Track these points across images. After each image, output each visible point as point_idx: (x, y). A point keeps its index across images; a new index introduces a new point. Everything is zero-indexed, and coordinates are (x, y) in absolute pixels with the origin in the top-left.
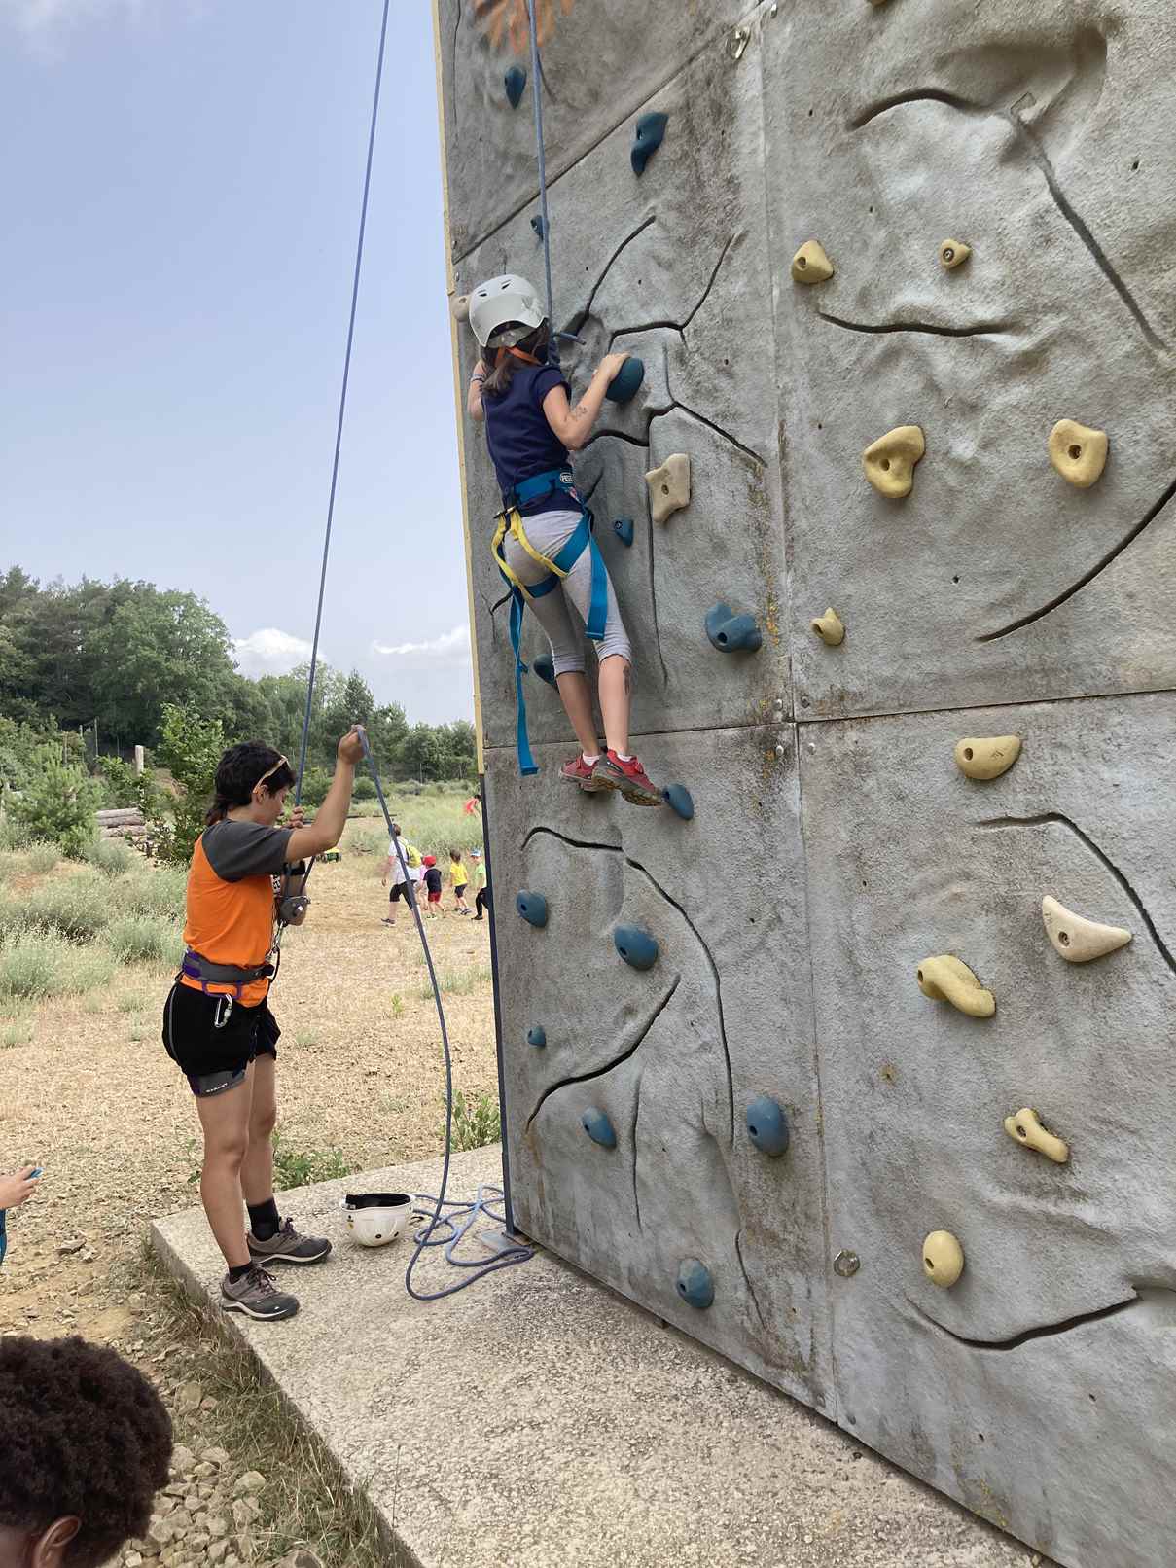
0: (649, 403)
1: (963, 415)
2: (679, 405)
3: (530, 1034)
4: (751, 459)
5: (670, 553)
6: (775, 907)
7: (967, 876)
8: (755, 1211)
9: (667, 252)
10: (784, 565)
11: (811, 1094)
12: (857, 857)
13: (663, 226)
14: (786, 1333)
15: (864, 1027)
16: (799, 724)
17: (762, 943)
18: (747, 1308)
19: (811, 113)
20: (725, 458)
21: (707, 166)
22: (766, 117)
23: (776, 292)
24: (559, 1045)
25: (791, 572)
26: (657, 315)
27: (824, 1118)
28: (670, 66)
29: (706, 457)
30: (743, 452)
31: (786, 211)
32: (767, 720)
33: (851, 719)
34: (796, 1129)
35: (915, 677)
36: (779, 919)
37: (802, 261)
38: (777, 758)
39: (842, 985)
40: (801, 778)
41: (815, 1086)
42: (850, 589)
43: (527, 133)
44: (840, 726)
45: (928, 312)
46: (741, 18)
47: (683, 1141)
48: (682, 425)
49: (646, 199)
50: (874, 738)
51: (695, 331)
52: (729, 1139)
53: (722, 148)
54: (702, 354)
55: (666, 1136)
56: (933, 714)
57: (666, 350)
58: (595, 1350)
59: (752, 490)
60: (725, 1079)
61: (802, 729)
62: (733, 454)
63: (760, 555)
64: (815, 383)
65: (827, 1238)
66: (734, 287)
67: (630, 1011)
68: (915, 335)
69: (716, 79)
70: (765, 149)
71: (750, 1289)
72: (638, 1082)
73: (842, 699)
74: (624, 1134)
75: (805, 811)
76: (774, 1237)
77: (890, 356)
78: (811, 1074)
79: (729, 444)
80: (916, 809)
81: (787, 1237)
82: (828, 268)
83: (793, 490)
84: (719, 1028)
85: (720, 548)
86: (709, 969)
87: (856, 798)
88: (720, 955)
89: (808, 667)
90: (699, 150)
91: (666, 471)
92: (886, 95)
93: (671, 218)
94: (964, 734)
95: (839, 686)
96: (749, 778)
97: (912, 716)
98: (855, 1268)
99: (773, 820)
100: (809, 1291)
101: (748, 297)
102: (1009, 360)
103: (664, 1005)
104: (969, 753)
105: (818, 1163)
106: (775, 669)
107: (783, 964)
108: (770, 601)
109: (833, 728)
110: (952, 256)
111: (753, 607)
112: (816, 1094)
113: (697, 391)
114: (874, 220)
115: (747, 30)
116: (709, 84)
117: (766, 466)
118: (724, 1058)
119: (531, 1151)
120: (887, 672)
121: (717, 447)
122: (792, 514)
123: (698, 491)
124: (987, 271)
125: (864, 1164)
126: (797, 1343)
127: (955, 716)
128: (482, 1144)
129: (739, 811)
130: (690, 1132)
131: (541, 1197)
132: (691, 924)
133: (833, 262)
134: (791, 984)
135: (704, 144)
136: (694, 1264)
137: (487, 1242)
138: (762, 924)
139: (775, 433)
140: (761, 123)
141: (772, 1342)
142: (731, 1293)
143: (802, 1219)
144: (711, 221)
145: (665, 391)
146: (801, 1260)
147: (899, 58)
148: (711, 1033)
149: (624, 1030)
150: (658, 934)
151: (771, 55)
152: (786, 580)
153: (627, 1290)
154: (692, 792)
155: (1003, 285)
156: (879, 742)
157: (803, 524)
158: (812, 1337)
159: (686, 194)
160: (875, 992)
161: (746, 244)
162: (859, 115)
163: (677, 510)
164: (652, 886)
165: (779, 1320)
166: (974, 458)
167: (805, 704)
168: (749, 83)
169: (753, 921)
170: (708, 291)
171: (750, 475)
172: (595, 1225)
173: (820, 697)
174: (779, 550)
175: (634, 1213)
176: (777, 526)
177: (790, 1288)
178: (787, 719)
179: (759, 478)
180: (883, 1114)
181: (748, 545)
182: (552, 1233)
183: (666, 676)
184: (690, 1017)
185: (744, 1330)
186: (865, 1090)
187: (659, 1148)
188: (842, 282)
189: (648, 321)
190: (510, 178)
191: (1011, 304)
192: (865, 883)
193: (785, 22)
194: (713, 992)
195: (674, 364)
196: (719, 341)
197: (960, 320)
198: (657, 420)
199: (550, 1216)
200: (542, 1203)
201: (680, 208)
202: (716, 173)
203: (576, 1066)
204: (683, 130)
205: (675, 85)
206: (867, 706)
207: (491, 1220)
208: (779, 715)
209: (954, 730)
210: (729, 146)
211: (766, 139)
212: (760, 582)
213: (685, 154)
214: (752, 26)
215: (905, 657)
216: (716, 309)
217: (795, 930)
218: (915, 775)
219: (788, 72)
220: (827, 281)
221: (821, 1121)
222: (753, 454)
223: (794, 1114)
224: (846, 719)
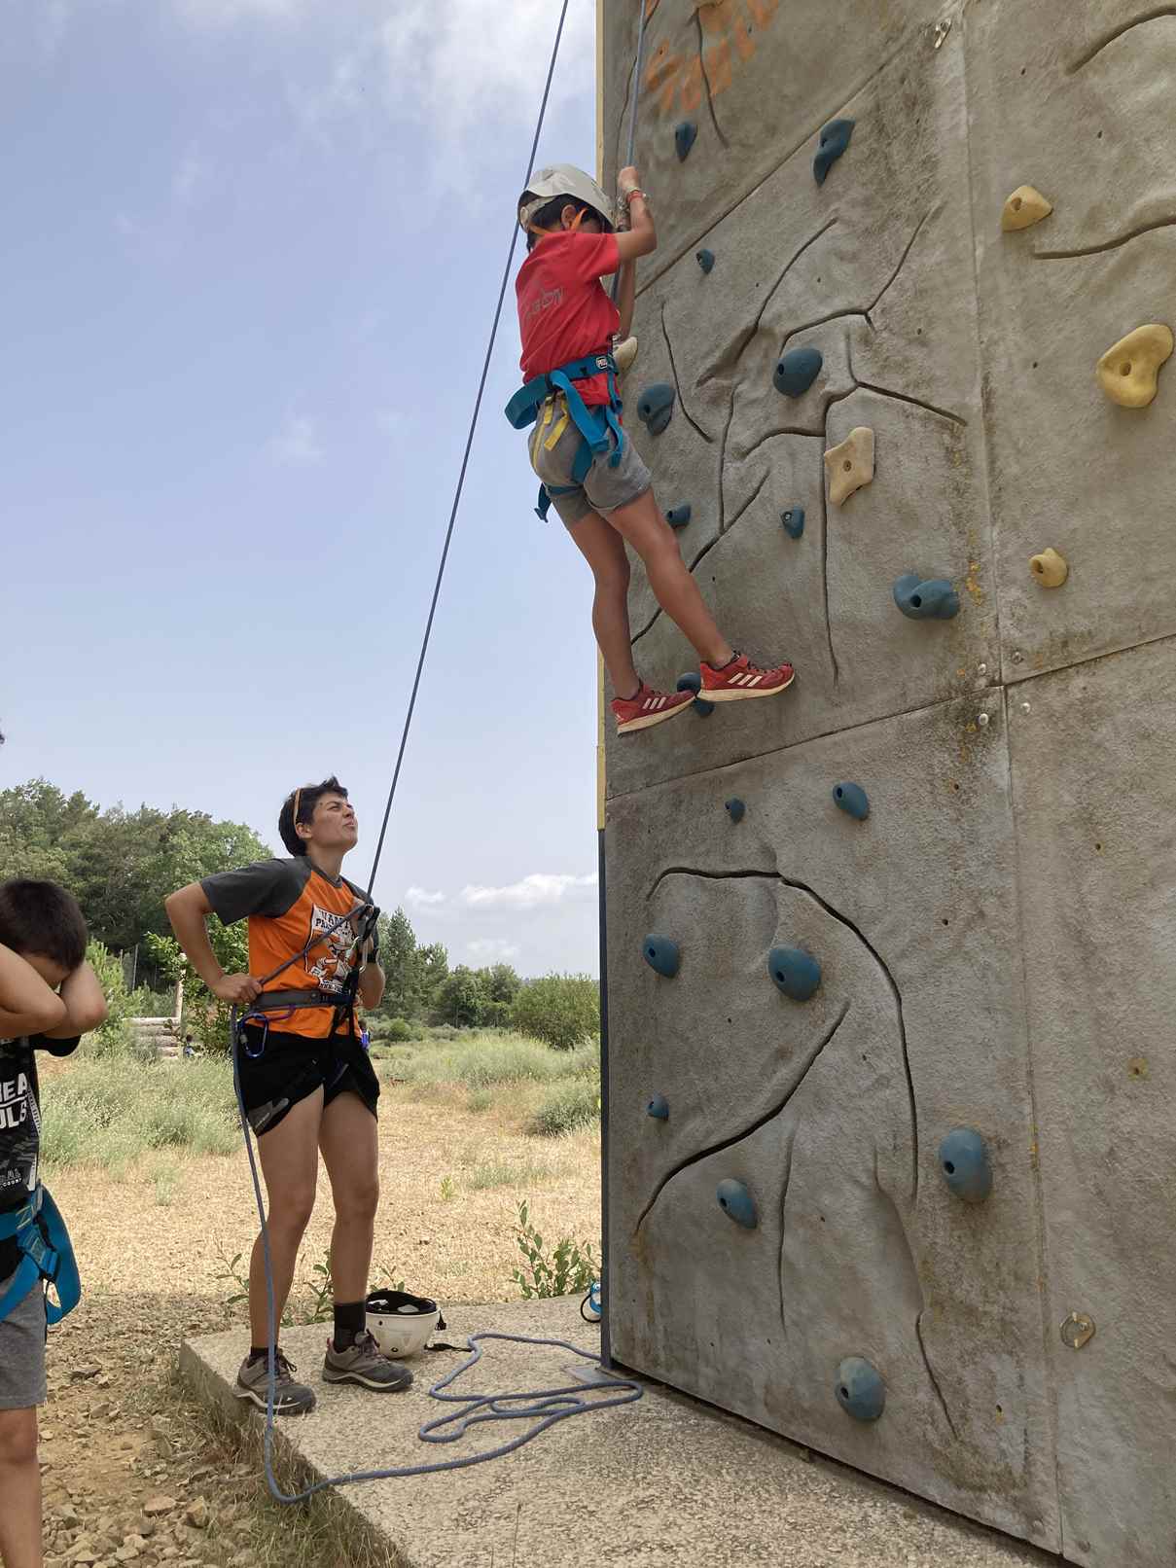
0: (828, 388)
2: (865, 386)
3: (651, 1106)
4: (951, 421)
5: (848, 539)
6: (975, 902)
8: (944, 1281)
9: (849, 246)
10: (989, 519)
11: (1023, 1119)
12: (1086, 819)
13: (848, 223)
14: (987, 1441)
15: (1099, 1019)
16: (1007, 686)
17: (959, 945)
18: (932, 1414)
19: (1023, 72)
20: (917, 426)
21: (899, 156)
22: (969, 91)
23: (980, 251)
24: (689, 1112)
25: (999, 524)
26: (840, 303)
27: (1041, 1147)
28: (861, 76)
29: (894, 429)
30: (938, 416)
31: (994, 169)
32: (967, 689)
33: (1076, 665)
34: (1002, 1165)
35: (1163, 597)
36: (982, 914)
37: (1018, 202)
38: (979, 727)
39: (1066, 976)
40: (1010, 746)
41: (1028, 1109)
42: (1075, 522)
43: (696, 181)
44: (1063, 676)
46: (940, 15)
47: (850, 1204)
48: (865, 402)
49: (827, 206)
50: (1109, 679)
51: (883, 311)
52: (910, 1191)
53: (918, 132)
54: (891, 330)
55: (827, 1199)
57: (848, 337)
58: (728, 1478)
59: (949, 452)
60: (908, 1116)
61: (1012, 690)
62: (926, 420)
63: (958, 515)
64: (1029, 323)
65: (1046, 1302)
66: (930, 258)
67: (782, 1055)
68: (1161, 231)
69: (911, 76)
70: (968, 121)
71: (936, 1387)
72: (791, 1140)
73: (1065, 644)
74: (768, 1208)
75: (1016, 781)
76: (970, 1311)
77: (1127, 266)
78: (1024, 1095)
79: (922, 411)
80: (1167, 745)
81: (988, 1308)
82: (1046, 205)
83: (1000, 439)
84: (901, 1055)
85: (908, 517)
86: (887, 987)
87: (1084, 753)
88: (903, 969)
89: (1020, 620)
90: (889, 144)
91: (850, 444)
92: (1116, 24)
93: (855, 214)
95: (1062, 630)
96: (943, 760)
97: (1158, 644)
98: (1090, 1336)
99: (973, 800)
100: (1021, 1378)
101: (945, 264)
103: (827, 1040)
105: (1032, 1205)
106: (977, 633)
107: (987, 966)
108: (971, 560)
109: (1054, 679)
111: (949, 571)
112: (1028, 1121)
113: (884, 367)
114: (1103, 143)
115: (948, 21)
116: (903, 82)
117: (964, 423)
118: (907, 1091)
119: (640, 1258)
120: (1125, 601)
121: (907, 417)
122: (999, 463)
123: (887, 463)
125: (1100, 1193)
126: (1003, 1452)
128: (561, 1293)
129: (928, 799)
130: (858, 1192)
131: (650, 1313)
132: (865, 941)
133: (1051, 200)
134: (996, 988)
135: (895, 138)
136: (857, 1362)
137: (577, 1375)
138: (958, 924)
139: (978, 390)
140: (963, 99)
141: (967, 1455)
142: (910, 1395)
143: (1010, 1281)
144: (904, 206)
145: (847, 374)
146: (1010, 1337)
148: (889, 1064)
149: (774, 1081)
150: (822, 957)
151: (977, 35)
152: (991, 534)
153: (762, 1417)
154: (867, 791)
156: (1115, 682)
157: (1013, 470)
158: (1026, 1441)
159: (874, 187)
160: (1117, 969)
161: (945, 214)
162: (1082, 55)
163: (859, 488)
164: (815, 903)
165: (977, 1425)
167: (1017, 661)
168: (951, 64)
169: (946, 922)
170: (898, 270)
171: (946, 437)
172: (721, 1337)
173: (1036, 648)
174: (983, 507)
175: (776, 1309)
176: (981, 482)
177: (994, 1378)
178: (993, 683)
179: (957, 438)
180: (1128, 1122)
181: (944, 507)
182: (662, 1358)
183: (837, 669)
184: (861, 1050)
185: (929, 1445)
186: (1101, 1098)
187: (816, 1217)
188: (1065, 216)
189: (828, 312)
190: (673, 227)
192: (1098, 846)
194: (893, 1013)
195: (857, 348)
196: (911, 314)
198: (834, 406)
199: (660, 1336)
200: (651, 1321)
201: (867, 203)
202: (909, 160)
203: (709, 1133)
204: (872, 131)
205: (864, 93)
206: (1098, 644)
207: (581, 1357)
208: (982, 682)
210: (925, 130)
211: (969, 113)
212: (958, 543)
213: (874, 152)
214: (953, 16)
215: (1149, 579)
216: (908, 284)
217: (1002, 924)
218: (1164, 707)
219: (996, 45)
220: (1043, 220)
221: (1037, 1151)
222: (950, 415)
223: (999, 1148)
224: (1070, 667)
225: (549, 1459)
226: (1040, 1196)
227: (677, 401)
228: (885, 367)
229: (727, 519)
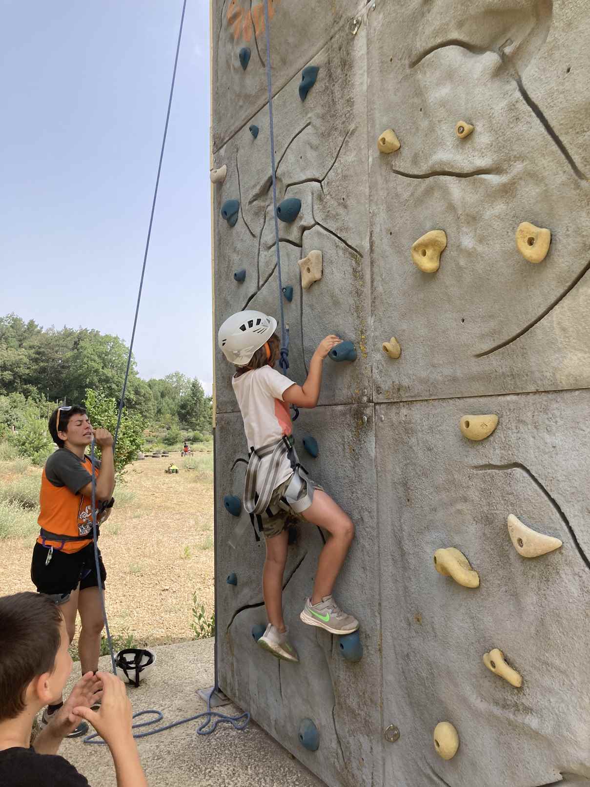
0: (303, 223)
1: (468, 223)
2: (318, 224)
3: (229, 578)
4: (355, 253)
5: (311, 306)
6: (360, 512)
7: (465, 499)
8: (343, 695)
9: (315, 141)
10: (370, 313)
11: (376, 626)
12: (405, 484)
13: (314, 126)
14: (356, 772)
15: (406, 588)
16: (376, 404)
18: (337, 754)
19: (391, 60)
20: (341, 253)
21: (338, 94)
22: (368, 64)
23: (370, 159)
24: (244, 585)
25: (374, 316)
26: (309, 175)
27: (383, 641)
28: (321, 43)
29: (331, 252)
30: (350, 249)
31: (377, 115)
32: (359, 401)
33: (404, 402)
34: (367, 646)
35: (439, 378)
36: (362, 519)
37: (384, 140)
38: (363, 423)
39: (395, 561)
40: (376, 436)
41: (378, 621)
42: (404, 326)
43: (252, 82)
44: (397, 406)
45: (449, 164)
46: (357, 13)
47: (305, 648)
48: (319, 234)
49: (307, 114)
50: (416, 414)
51: (328, 183)
52: (330, 649)
53: (346, 83)
54: (331, 195)
56: (449, 400)
57: (313, 194)
58: (250, 772)
59: (355, 271)
61: (377, 407)
62: (345, 250)
63: (357, 307)
64: (389, 209)
65: (382, 715)
66: (349, 158)
68: (442, 178)
69: (344, 47)
70: (367, 82)
71: (339, 742)
73: (399, 390)
75: (377, 454)
76: (353, 712)
77: (429, 191)
78: (377, 614)
79: (343, 245)
80: (437, 457)
81: (360, 712)
82: (397, 144)
83: (376, 270)
85: (336, 303)
87: (406, 448)
89: (381, 371)
90: (334, 85)
91: (309, 259)
92: (430, 45)
93: (319, 122)
94: (466, 413)
95: (398, 382)
96: (349, 435)
97: (437, 401)
98: (397, 737)
99: (360, 460)
100: (372, 748)
101: (356, 163)
102: (494, 189)
103: (298, 567)
104: (468, 424)
105: (379, 668)
106: (364, 372)
108: (362, 333)
109: (394, 407)
110: (463, 130)
111: (353, 336)
112: (379, 626)
114: (422, 115)
115: (360, 18)
116: (340, 50)
117: (361, 256)
119: (228, 645)
120: (424, 374)
121: (337, 247)
122: (375, 283)
123: (326, 271)
124: (483, 138)
125: (403, 672)
126: (364, 780)
127: (462, 401)
129: (342, 454)
131: (233, 671)
133: (400, 141)
135: (336, 82)
136: (308, 722)
137: (203, 695)
139: (368, 238)
140: (365, 68)
141: (350, 778)
142: (329, 742)
143: (369, 702)
144: (338, 123)
145: (311, 216)
146: (367, 728)
147: (437, 23)
151: (372, 31)
152: (371, 321)
154: (318, 441)
155: (491, 146)
156: (419, 416)
157: (380, 289)
158: (372, 778)
159: (327, 109)
160: (412, 567)
161: (356, 134)
162: (416, 59)
163: (315, 281)
165: (354, 764)
166: (473, 248)
167: (379, 392)
168: (360, 47)
170: (336, 160)
171: (354, 262)
172: (259, 692)
173: (387, 388)
174: (368, 303)
175: (279, 687)
176: (367, 290)
177: (361, 745)
178: (370, 401)
179: (359, 264)
180: (415, 643)
181: (351, 302)
182: (237, 693)
185: (335, 767)
186: (406, 626)
188: (406, 152)
189: (304, 178)
190: (241, 107)
191: (495, 157)
192: (408, 500)
193: (379, 13)
195: (316, 202)
196: (340, 188)
197: (467, 168)
198: (306, 232)
199: (236, 683)
200: (233, 676)
201: (323, 117)
202: (342, 97)
203: (251, 598)
204: (326, 75)
205: (323, 51)
206: (413, 394)
208: (365, 399)
209: (461, 410)
210: (349, 81)
211: (368, 77)
212: (357, 322)
213: (327, 88)
214: (362, 16)
215: (434, 366)
216: (339, 171)
217: (370, 526)
218: (438, 436)
219: (380, 39)
220: (397, 151)
221: (381, 643)
222: (356, 251)
223: (366, 637)
224: (401, 402)
225: (169, 758)
226: (381, 665)
227: (240, 210)
228: (328, 216)
229: (261, 283)
